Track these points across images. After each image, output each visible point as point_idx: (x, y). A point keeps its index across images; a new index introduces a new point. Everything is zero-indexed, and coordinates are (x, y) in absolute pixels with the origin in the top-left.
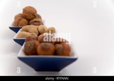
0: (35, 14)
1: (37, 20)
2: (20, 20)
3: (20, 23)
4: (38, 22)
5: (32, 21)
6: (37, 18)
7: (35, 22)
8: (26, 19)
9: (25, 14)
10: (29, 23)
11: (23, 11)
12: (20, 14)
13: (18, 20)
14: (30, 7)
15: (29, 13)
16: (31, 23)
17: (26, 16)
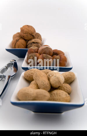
0: (33, 35)
1: (35, 40)
2: (17, 41)
3: (17, 44)
4: (36, 43)
5: (30, 42)
6: (35, 38)
7: (34, 43)
8: (24, 39)
9: (22, 34)
10: (27, 44)
11: (21, 31)
12: (18, 33)
13: (16, 41)
14: (28, 26)
15: (27, 34)
16: (29, 45)
17: (23, 36)
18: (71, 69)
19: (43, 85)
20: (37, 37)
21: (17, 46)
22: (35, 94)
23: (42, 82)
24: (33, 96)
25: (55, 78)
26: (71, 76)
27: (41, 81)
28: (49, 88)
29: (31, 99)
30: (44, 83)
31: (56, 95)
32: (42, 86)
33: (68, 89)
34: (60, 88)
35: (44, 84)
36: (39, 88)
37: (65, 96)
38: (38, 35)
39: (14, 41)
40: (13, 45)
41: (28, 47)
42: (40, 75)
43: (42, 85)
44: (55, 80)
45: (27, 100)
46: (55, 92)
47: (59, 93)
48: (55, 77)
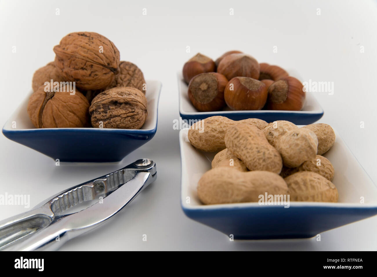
1: (121, 94)
2: (49, 96)
3: (48, 111)
4: (127, 103)
5: (99, 99)
6: (122, 85)
7: (115, 103)
13: (42, 98)
15: (92, 66)
16: (96, 110)
18: (319, 116)
19: (264, 160)
20: (128, 77)
21: (47, 118)
22: (250, 185)
23: (259, 152)
24: (244, 188)
25: (297, 139)
26: (325, 134)
27: (255, 150)
28: (280, 167)
29: (240, 198)
30: (264, 153)
31: (303, 187)
32: (261, 161)
33: (327, 168)
34: (304, 167)
35: (267, 156)
36: (248, 170)
37: (328, 188)
38: (131, 72)
39: (35, 98)
40: (31, 115)
41: (93, 120)
42: (248, 133)
43: (259, 159)
44: (297, 145)
45: (228, 203)
46: (298, 177)
47: (311, 180)
48: (296, 137)
